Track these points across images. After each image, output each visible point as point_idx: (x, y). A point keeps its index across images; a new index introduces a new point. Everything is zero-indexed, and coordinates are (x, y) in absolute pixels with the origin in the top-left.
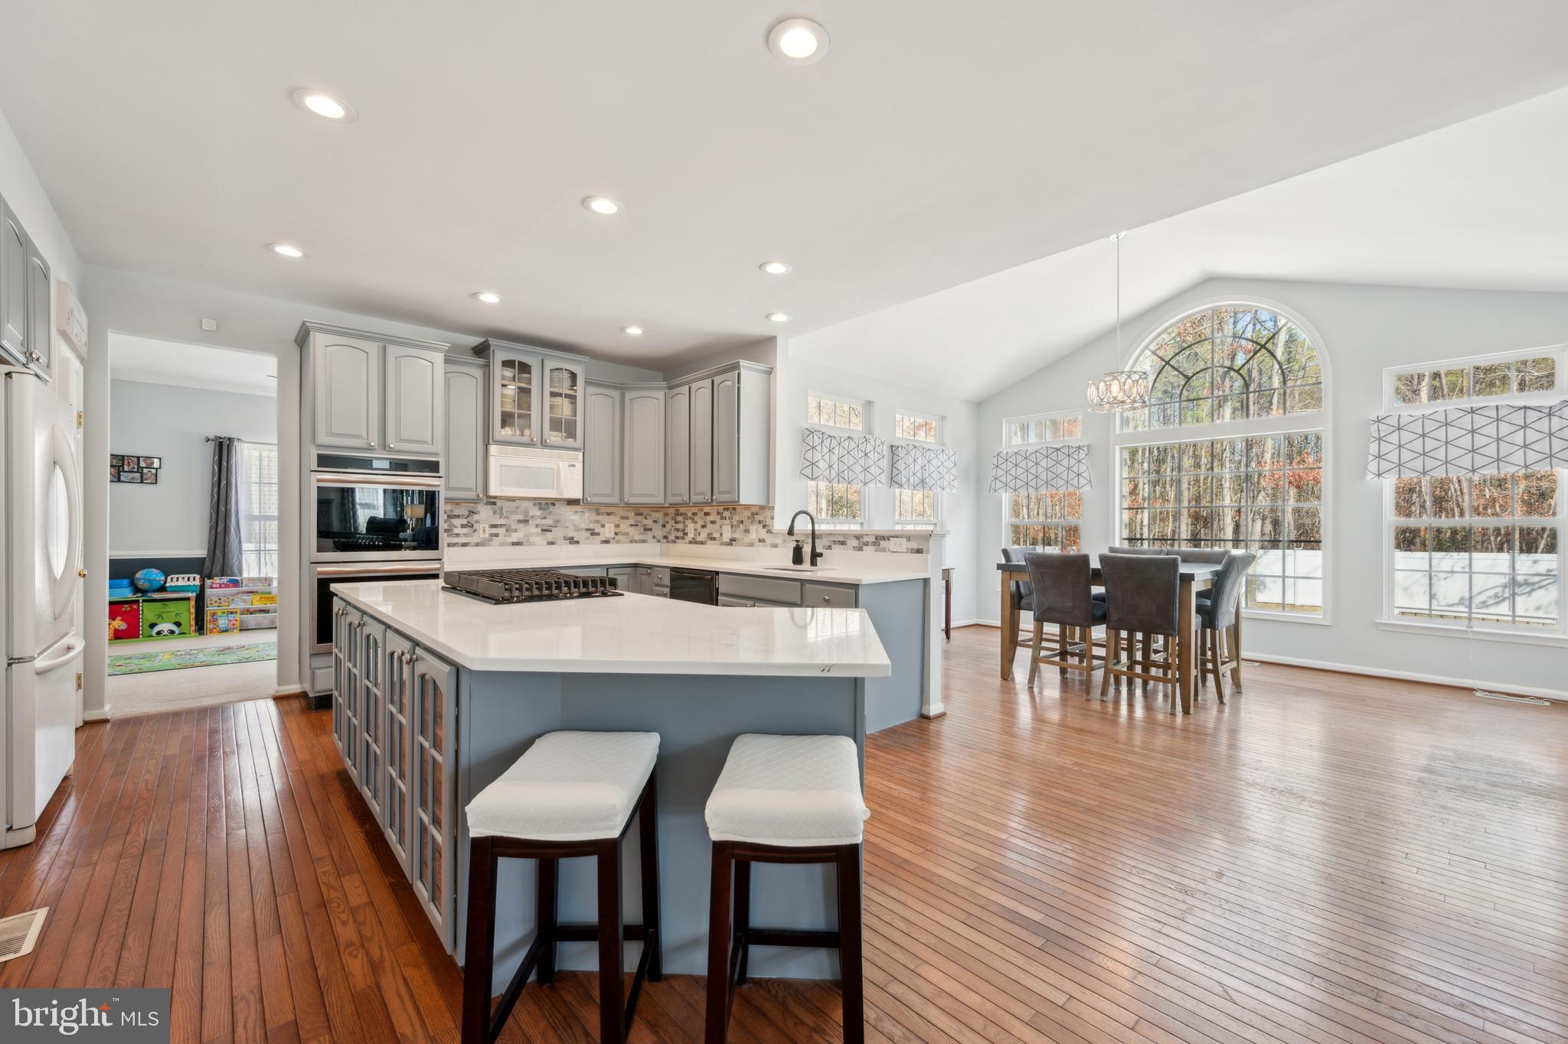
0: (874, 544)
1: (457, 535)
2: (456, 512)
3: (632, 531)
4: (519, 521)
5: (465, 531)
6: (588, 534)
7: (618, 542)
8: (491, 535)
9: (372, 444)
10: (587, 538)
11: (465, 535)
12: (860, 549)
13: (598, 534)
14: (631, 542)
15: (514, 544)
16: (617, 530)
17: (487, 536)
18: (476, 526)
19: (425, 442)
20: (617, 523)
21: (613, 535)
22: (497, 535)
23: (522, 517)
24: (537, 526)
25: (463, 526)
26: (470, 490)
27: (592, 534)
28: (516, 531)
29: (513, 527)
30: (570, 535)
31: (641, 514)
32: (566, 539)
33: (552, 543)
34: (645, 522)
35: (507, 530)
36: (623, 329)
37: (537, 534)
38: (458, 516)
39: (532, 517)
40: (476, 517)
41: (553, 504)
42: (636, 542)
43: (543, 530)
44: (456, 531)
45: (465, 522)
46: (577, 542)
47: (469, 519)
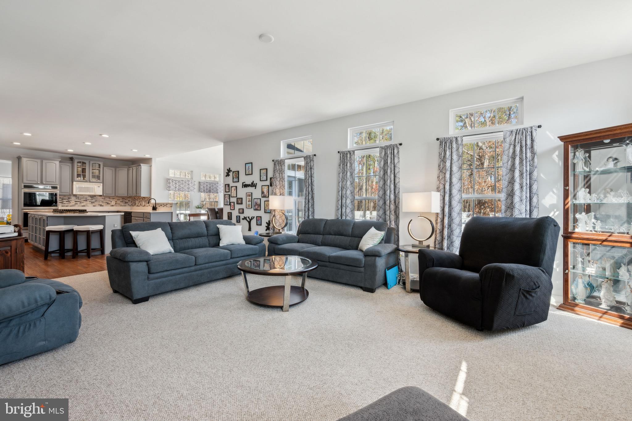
0: (166, 205)
1: (65, 204)
2: (64, 198)
3: (121, 203)
4: (84, 200)
5: (67, 203)
6: (106, 204)
7: (116, 206)
8: (75, 204)
9: (39, 183)
10: (106, 205)
11: (67, 204)
12: (164, 207)
13: (110, 204)
14: (121, 206)
15: (82, 206)
16: (116, 203)
17: (74, 204)
18: (70, 202)
19: (54, 182)
20: (116, 201)
21: (114, 204)
22: (77, 204)
23: (85, 199)
24: (90, 202)
25: (66, 201)
26: (68, 193)
27: (108, 204)
28: (83, 203)
29: (82, 202)
30: (100, 204)
31: (124, 199)
32: (99, 205)
33: (95, 206)
34: (125, 201)
35: (80, 203)
36: (111, 156)
37: (90, 204)
38: (65, 199)
39: (88, 199)
40: (70, 199)
41: (95, 196)
42: (122, 206)
43: (92, 203)
44: (64, 203)
45: (67, 200)
46: (103, 206)
47: (69, 200)
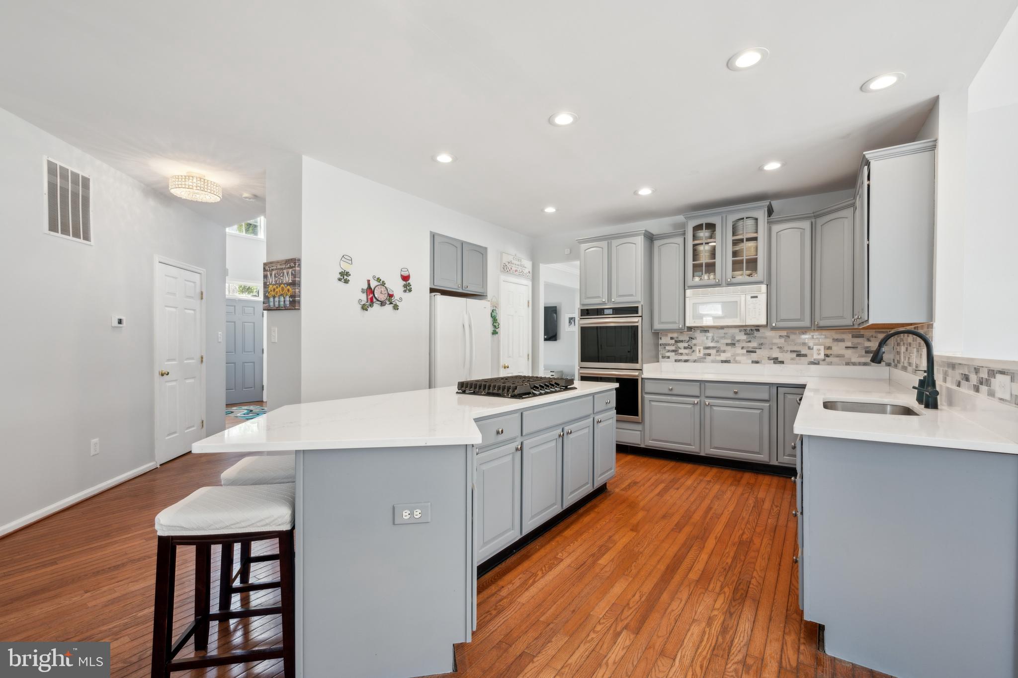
1: (681, 354)
2: (681, 338)
3: (849, 353)
4: (727, 344)
5: (686, 351)
6: (794, 355)
7: (830, 364)
8: (705, 354)
10: (792, 359)
11: (687, 354)
13: (805, 355)
14: (847, 364)
15: (723, 362)
16: (828, 352)
17: (701, 355)
18: (694, 348)
20: (828, 345)
21: (822, 356)
22: (709, 355)
23: (729, 341)
24: (743, 348)
25: (685, 348)
26: (674, 323)
27: (798, 355)
28: (724, 351)
29: (722, 349)
30: (774, 356)
31: (862, 336)
32: (769, 359)
33: (757, 362)
34: (867, 344)
35: (717, 351)
37: (743, 355)
38: (682, 341)
39: (738, 341)
40: (694, 342)
41: (758, 330)
42: (854, 364)
43: (747, 351)
44: (680, 351)
45: (686, 345)
46: (782, 362)
47: (689, 343)
